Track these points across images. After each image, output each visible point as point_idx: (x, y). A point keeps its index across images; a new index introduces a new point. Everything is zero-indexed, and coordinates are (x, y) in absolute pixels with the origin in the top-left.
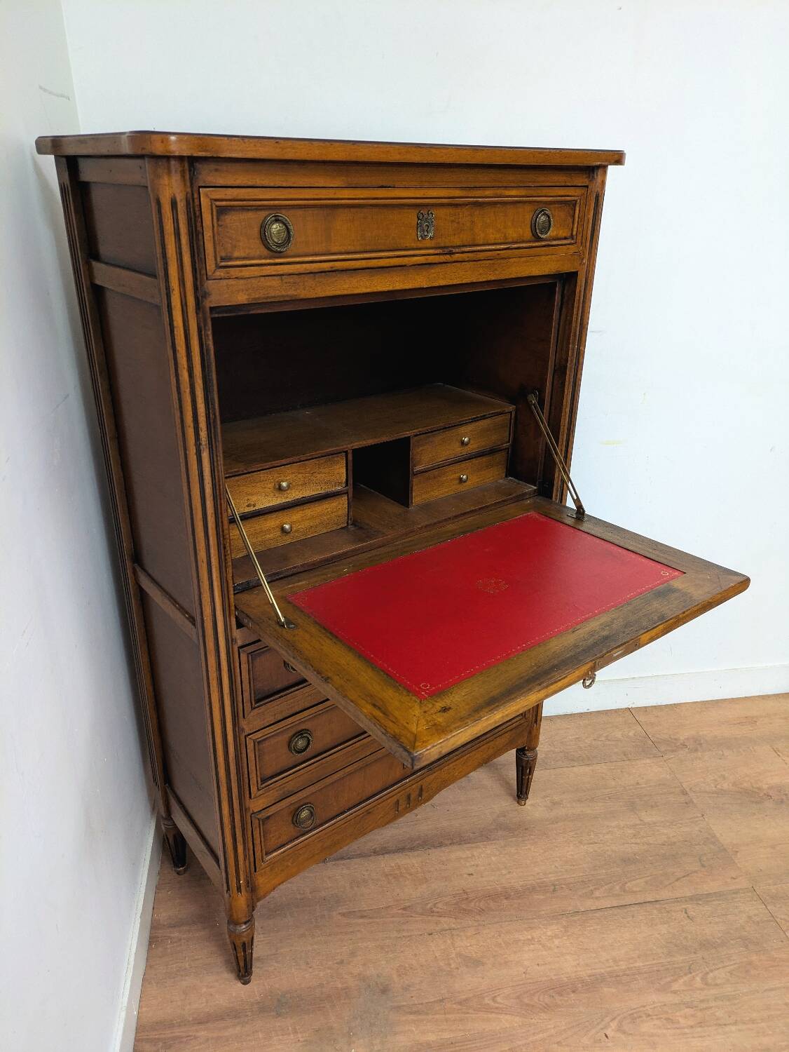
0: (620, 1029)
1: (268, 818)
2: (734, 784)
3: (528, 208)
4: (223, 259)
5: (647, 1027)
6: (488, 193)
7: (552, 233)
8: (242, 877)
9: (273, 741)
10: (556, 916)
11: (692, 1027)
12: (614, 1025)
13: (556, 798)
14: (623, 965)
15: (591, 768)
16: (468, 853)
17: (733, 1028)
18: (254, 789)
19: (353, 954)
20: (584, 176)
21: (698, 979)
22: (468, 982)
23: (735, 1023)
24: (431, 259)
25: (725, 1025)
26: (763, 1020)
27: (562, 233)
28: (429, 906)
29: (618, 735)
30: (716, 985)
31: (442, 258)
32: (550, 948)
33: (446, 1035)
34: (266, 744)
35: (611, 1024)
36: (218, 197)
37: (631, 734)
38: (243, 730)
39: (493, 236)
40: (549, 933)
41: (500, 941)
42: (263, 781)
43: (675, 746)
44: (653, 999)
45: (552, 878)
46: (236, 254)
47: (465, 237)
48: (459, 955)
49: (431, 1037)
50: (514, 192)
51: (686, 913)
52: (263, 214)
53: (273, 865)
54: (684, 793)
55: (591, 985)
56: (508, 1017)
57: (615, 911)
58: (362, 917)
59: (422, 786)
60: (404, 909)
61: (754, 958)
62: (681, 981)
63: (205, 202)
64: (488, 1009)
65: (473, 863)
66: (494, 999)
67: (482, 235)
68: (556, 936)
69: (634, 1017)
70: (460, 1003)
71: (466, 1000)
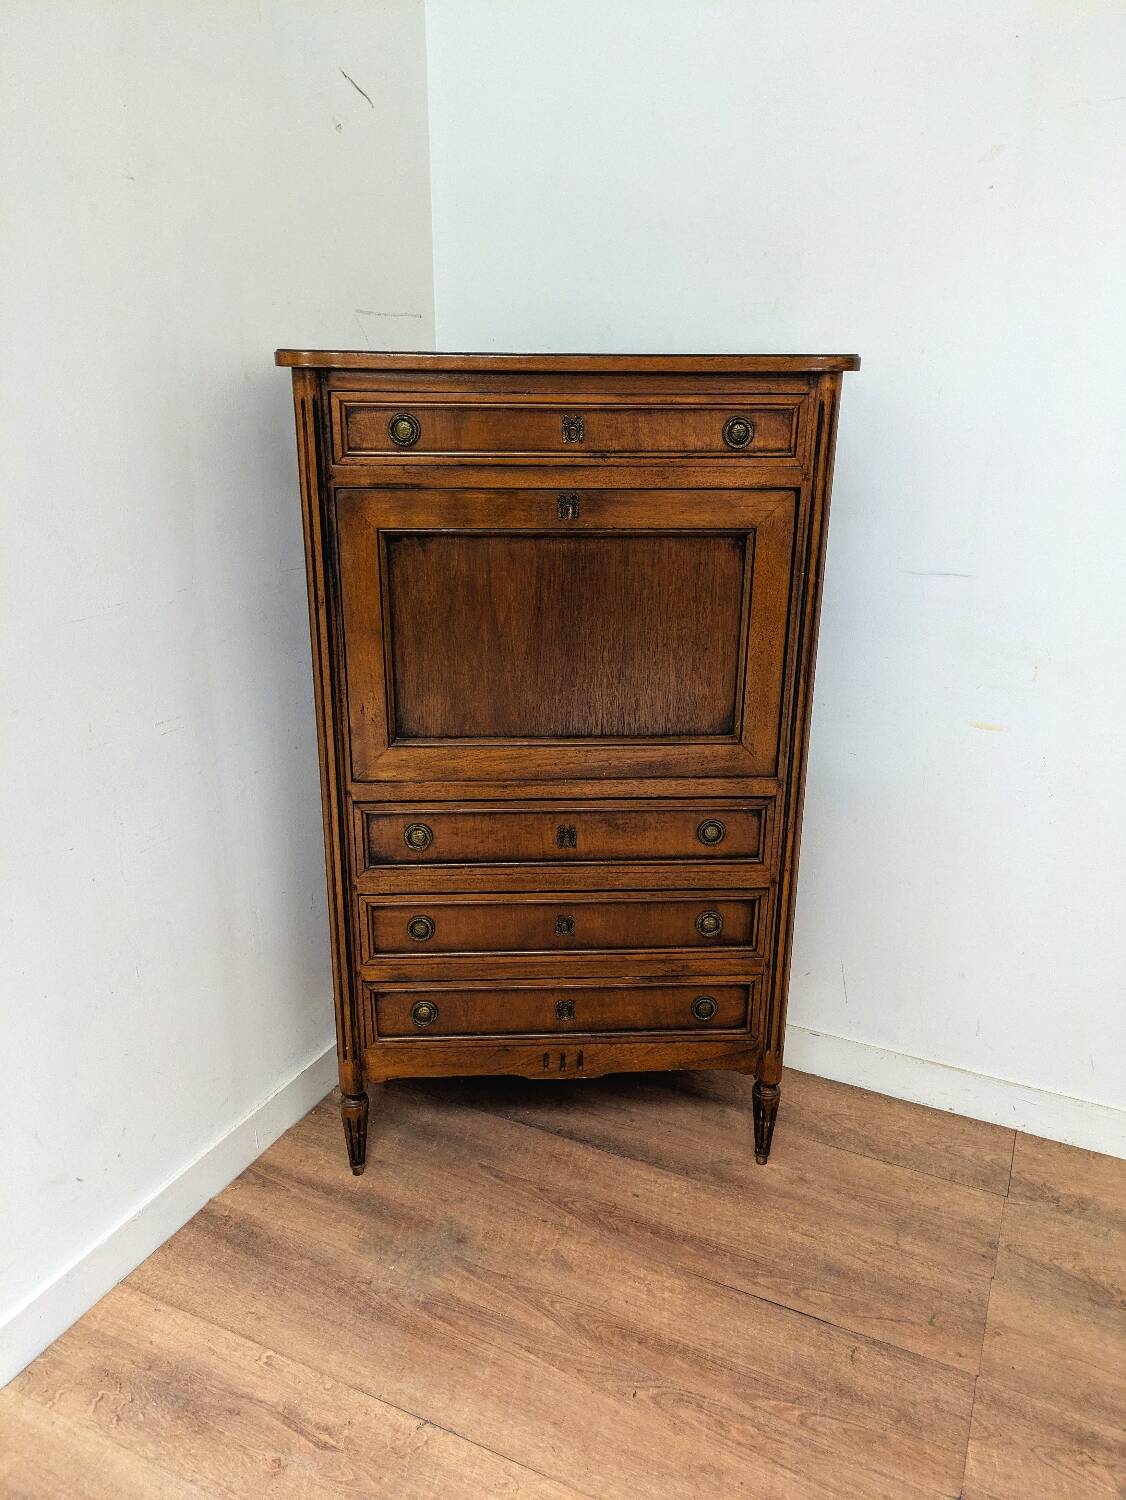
0: (655, 1400)
1: (383, 994)
2: (1085, 1270)
3: (717, 415)
4: (350, 449)
5: (686, 1414)
6: (652, 400)
7: (758, 443)
8: (348, 1043)
9: (390, 914)
10: (687, 1273)
11: (740, 1444)
12: (653, 1391)
13: (809, 1176)
14: (720, 1353)
15: (889, 1167)
16: (652, 1177)
17: (789, 1474)
18: (365, 955)
19: (461, 1200)
20: (801, 383)
21: (797, 1413)
22: (544, 1276)
23: (797, 1473)
24: (578, 461)
25: (782, 1466)
26: (835, 1490)
27: (772, 444)
28: (566, 1199)
29: (969, 1151)
30: (814, 1430)
31: (593, 461)
32: (654, 1297)
33: (481, 1303)
34: (381, 914)
35: (651, 1389)
36: (347, 399)
37: (988, 1158)
38: (356, 887)
39: (665, 443)
40: (667, 1284)
41: (609, 1262)
42: (377, 951)
43: (1038, 1193)
44: (723, 1398)
45: (723, 1240)
46: (364, 446)
47: (628, 442)
48: (556, 1252)
49: (466, 1297)
50: (691, 400)
51: (853, 1352)
52: (391, 414)
53: (387, 1049)
54: (993, 1245)
55: (665, 1348)
56: (551, 1323)
57: (764, 1305)
58: (496, 1176)
59: (582, 1052)
60: (542, 1190)
61: (895, 1437)
62: (773, 1403)
63: (335, 402)
64: (539, 1306)
65: (648, 1187)
66: (552, 1303)
67: (651, 442)
68: (672, 1291)
69: (682, 1399)
70: (518, 1288)
71: (528, 1290)
